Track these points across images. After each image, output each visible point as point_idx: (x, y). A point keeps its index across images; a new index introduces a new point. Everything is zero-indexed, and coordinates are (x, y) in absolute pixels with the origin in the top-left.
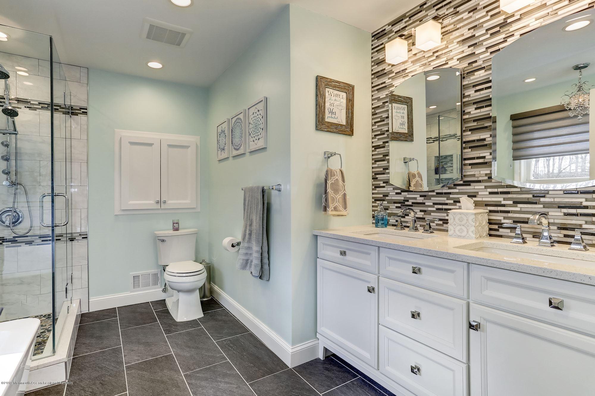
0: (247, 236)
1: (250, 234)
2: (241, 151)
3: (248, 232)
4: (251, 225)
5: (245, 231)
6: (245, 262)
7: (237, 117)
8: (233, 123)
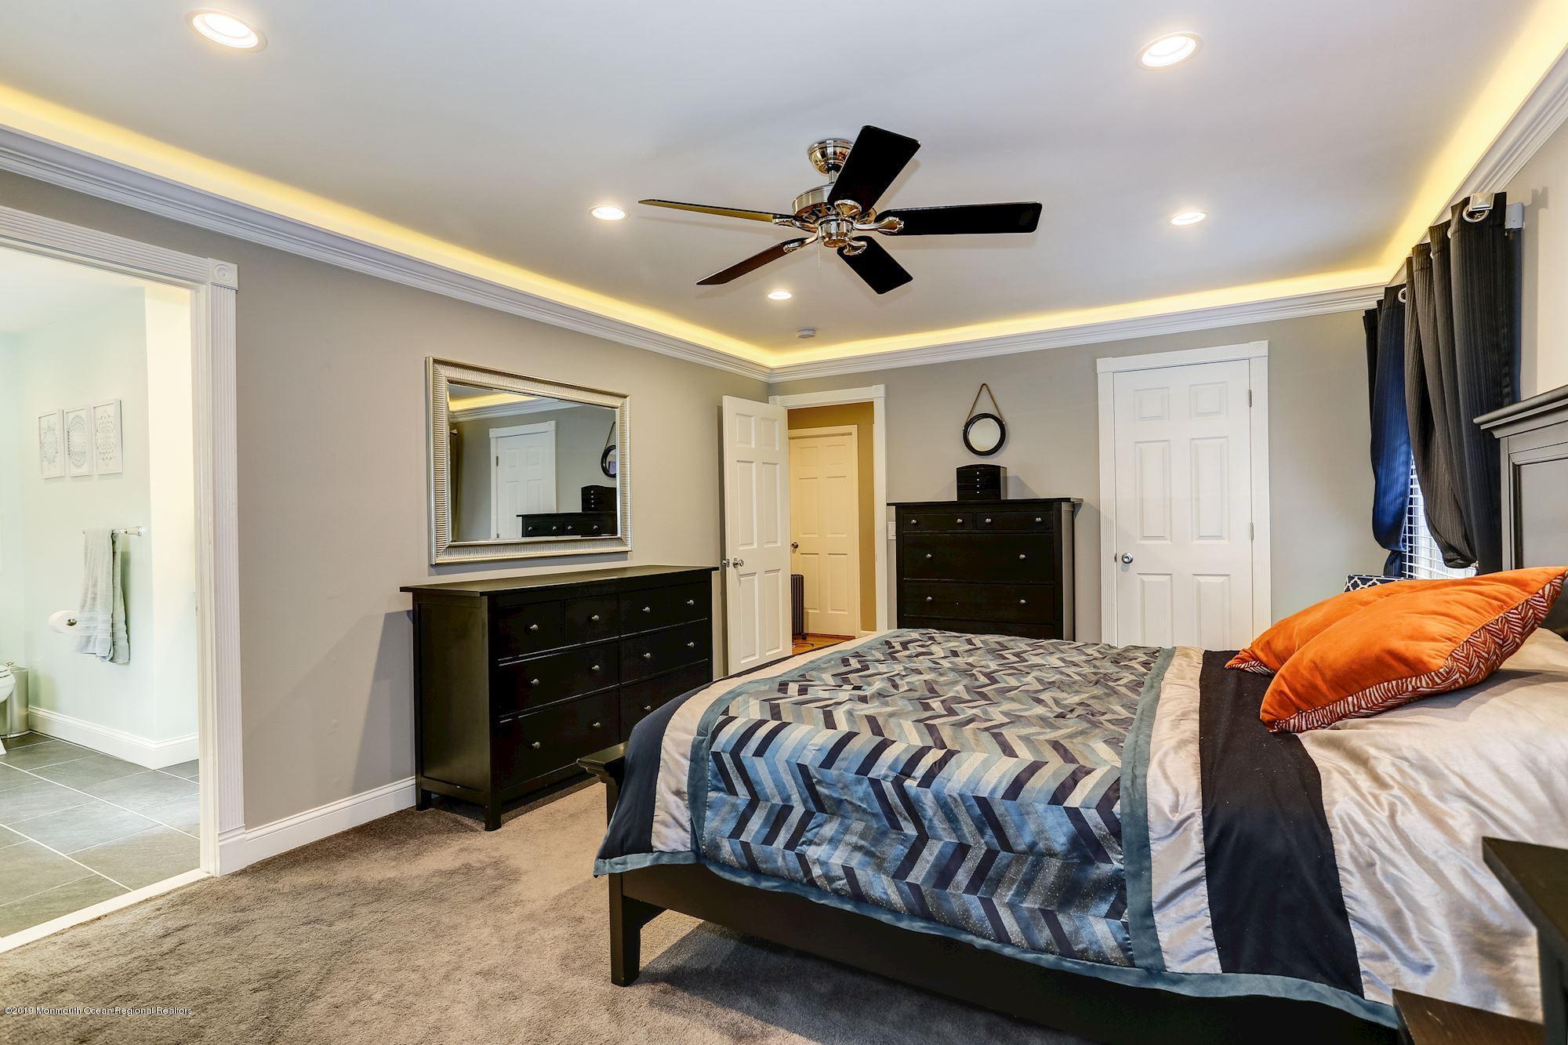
0: (89, 602)
1: (94, 599)
2: (84, 470)
3: (90, 595)
4: (95, 585)
5: (86, 595)
6: (84, 639)
7: (76, 413)
8: (70, 421)
